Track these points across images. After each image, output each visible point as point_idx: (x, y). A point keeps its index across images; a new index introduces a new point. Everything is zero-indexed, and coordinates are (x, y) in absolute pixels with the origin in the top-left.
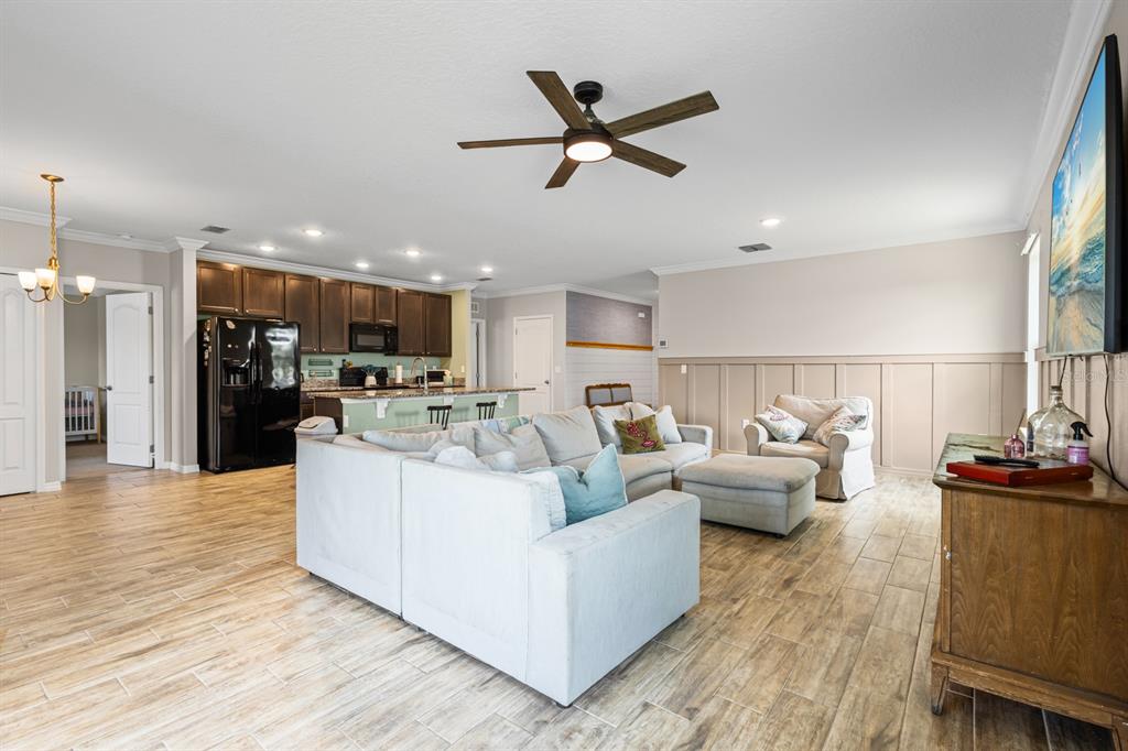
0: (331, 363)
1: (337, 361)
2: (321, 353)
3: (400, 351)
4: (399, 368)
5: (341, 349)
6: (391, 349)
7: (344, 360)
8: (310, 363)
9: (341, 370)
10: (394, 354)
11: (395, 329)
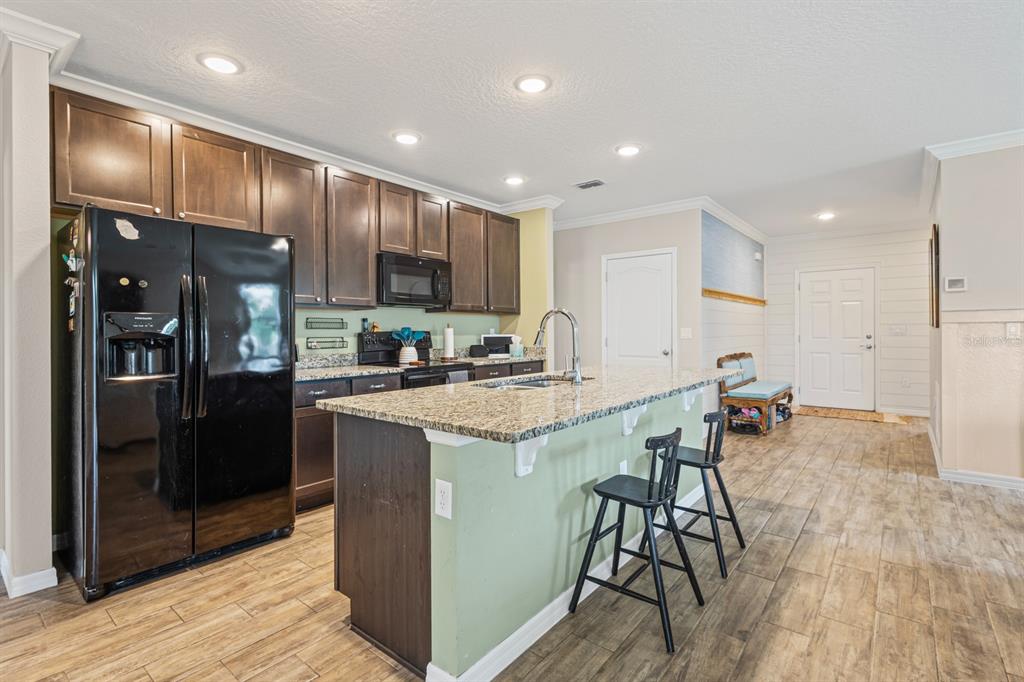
0: (342, 325)
1: (354, 321)
2: (329, 305)
3: (455, 304)
4: (450, 332)
5: (363, 300)
6: (439, 302)
7: (364, 320)
8: (309, 325)
9: (360, 336)
10: (442, 310)
11: (446, 266)
